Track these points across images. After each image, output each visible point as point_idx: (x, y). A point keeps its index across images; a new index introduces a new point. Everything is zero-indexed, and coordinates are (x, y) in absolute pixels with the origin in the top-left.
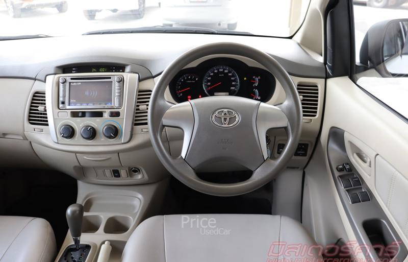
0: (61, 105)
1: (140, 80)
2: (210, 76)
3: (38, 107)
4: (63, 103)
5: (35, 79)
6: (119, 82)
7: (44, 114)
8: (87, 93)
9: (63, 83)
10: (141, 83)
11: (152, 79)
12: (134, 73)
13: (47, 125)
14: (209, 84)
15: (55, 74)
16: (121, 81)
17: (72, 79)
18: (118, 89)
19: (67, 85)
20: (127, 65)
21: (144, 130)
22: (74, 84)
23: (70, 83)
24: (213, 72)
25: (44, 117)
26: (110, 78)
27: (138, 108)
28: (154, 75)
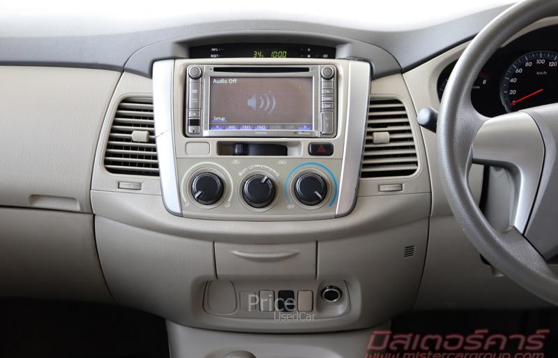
0: (190, 129)
1: (373, 77)
2: (514, 75)
3: (130, 132)
4: (196, 122)
5: (122, 70)
6: (328, 79)
7: (149, 149)
8: (252, 103)
9: (196, 78)
10: (375, 83)
11: (399, 75)
12: (360, 60)
13: (157, 174)
14: (513, 92)
15: (175, 58)
16: (332, 77)
17: (216, 69)
18: (327, 95)
19: (206, 82)
20: (343, 43)
21: (382, 188)
22: (222, 81)
23: (212, 78)
24: (522, 66)
25: (148, 157)
26: (307, 70)
27: (370, 138)
28: (404, 65)
